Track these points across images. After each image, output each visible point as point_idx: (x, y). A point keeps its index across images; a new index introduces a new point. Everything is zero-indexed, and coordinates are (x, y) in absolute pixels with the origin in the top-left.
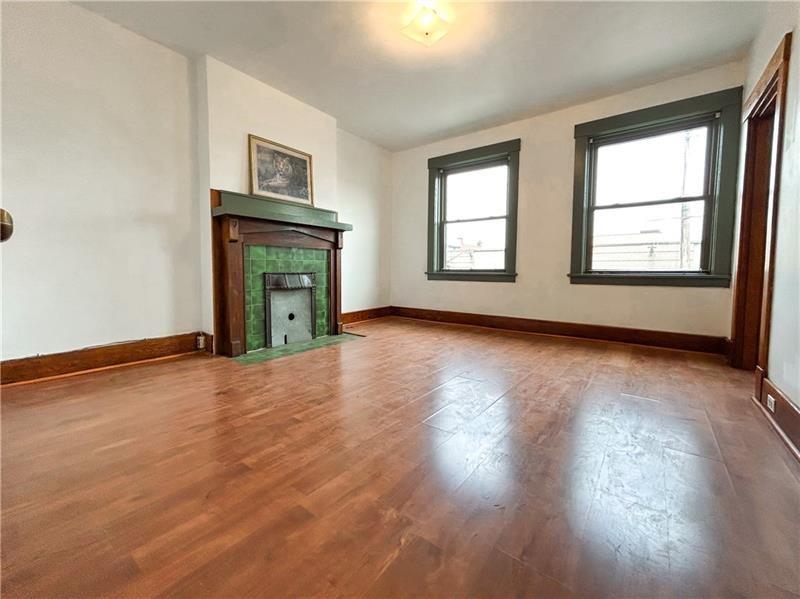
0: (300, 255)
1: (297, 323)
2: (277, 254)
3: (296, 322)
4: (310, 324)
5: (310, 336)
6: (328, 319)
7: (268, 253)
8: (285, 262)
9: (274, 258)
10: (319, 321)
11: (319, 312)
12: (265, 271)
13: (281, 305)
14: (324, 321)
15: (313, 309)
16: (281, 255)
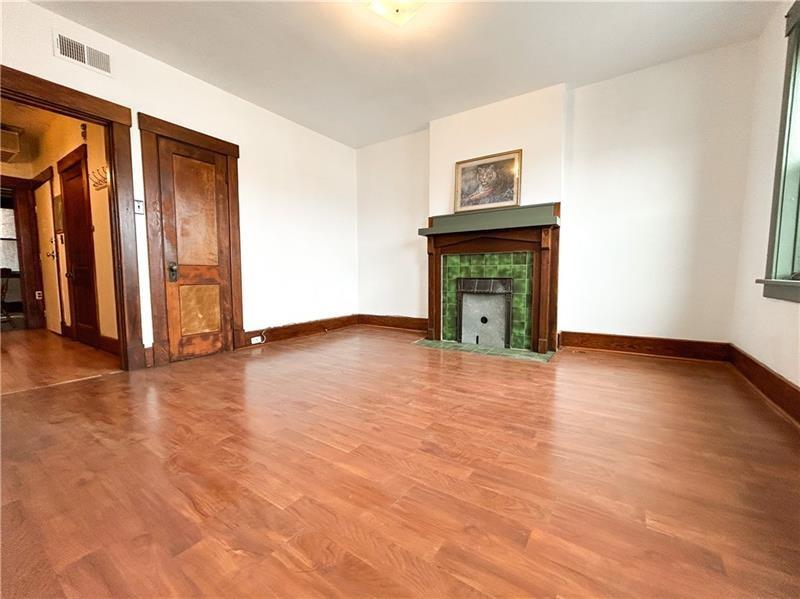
0: (494, 260)
1: (490, 327)
2: (470, 261)
3: (488, 327)
4: (503, 331)
5: (503, 344)
6: (529, 332)
7: (461, 261)
8: (477, 268)
9: (467, 264)
10: (516, 331)
11: (516, 321)
12: (458, 276)
13: (473, 308)
14: (523, 332)
15: (510, 317)
16: (474, 262)
